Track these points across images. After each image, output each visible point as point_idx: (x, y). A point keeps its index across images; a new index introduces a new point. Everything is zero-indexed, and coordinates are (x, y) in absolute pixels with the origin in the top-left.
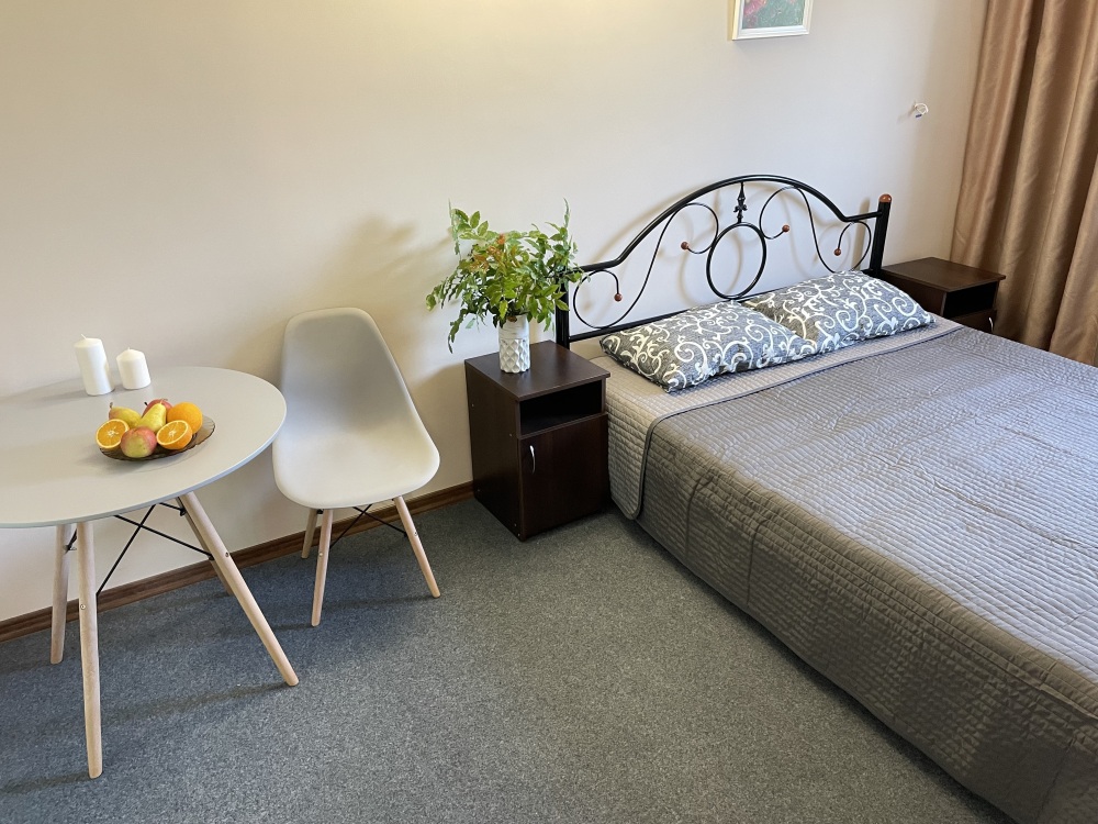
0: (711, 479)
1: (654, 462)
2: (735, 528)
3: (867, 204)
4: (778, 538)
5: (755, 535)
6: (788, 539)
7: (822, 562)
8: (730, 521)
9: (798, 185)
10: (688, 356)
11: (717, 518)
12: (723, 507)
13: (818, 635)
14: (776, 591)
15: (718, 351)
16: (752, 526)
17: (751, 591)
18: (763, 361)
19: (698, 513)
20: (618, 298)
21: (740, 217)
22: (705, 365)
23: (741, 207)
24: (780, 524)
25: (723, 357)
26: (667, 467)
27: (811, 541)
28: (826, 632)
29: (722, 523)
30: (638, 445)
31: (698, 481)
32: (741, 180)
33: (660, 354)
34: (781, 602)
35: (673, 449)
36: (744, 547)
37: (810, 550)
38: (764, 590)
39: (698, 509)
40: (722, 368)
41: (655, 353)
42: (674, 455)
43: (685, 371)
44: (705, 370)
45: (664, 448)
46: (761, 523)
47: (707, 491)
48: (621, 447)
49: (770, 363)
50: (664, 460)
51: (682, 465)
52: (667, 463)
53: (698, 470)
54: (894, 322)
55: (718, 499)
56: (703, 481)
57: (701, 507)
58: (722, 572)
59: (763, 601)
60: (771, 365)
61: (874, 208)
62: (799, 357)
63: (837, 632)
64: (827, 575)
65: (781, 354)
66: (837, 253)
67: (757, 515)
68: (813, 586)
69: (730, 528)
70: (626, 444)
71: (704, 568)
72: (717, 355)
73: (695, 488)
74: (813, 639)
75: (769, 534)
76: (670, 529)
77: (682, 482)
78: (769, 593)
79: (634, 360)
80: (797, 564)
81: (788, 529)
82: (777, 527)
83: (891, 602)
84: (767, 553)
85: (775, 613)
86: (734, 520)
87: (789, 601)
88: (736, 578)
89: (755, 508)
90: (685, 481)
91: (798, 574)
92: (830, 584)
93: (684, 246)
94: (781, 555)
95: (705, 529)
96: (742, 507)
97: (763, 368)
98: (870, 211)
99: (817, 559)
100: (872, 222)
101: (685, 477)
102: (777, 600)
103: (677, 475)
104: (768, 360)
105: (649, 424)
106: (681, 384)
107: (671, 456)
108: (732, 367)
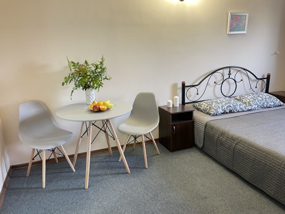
0: (222, 134)
1: (207, 131)
2: (229, 146)
3: (264, 76)
4: (241, 148)
5: (234, 147)
6: (243, 148)
7: (253, 152)
8: (228, 145)
9: (245, 69)
10: (216, 107)
11: (224, 145)
12: (226, 141)
13: (253, 174)
14: (241, 163)
15: (224, 106)
16: (234, 145)
17: (234, 164)
18: (236, 110)
19: (219, 144)
20: (198, 94)
21: (229, 76)
22: (221, 110)
23: (230, 74)
24: (241, 144)
25: (225, 108)
26: (210, 132)
27: (250, 147)
28: (255, 172)
29: (225, 145)
30: (203, 128)
32: (230, 67)
33: (209, 106)
34: (242, 166)
36: (232, 151)
37: (250, 150)
38: (237, 163)
39: (219, 143)
40: (225, 111)
41: (207, 107)
42: (212, 129)
43: (215, 110)
44: (220, 111)
45: (210, 128)
46: (236, 144)
47: (221, 138)
48: (198, 129)
49: (238, 111)
52: (210, 131)
53: (219, 132)
54: (272, 104)
55: (224, 139)
56: (220, 135)
57: (220, 142)
58: (225, 159)
59: (237, 166)
60: (238, 112)
61: (266, 77)
62: (246, 110)
63: (258, 172)
64: (255, 156)
65: (241, 109)
66: (256, 87)
67: (235, 142)
68: (251, 159)
69: (228, 147)
70: (199, 128)
71: (221, 159)
72: (224, 107)
73: (218, 137)
74: (251, 175)
75: (238, 147)
76: (211, 150)
77: (215, 136)
78: (239, 164)
79: (202, 109)
80: (246, 154)
81: (244, 145)
82: (240, 145)
83: (273, 161)
84: (238, 152)
85: (241, 169)
87: (244, 165)
88: (229, 161)
89: (234, 140)
91: (246, 157)
92: (255, 158)
93: (215, 83)
94: (242, 152)
95: (221, 148)
96: (231, 140)
97: (236, 112)
98: (265, 77)
99: (252, 152)
100: (265, 80)
101: (215, 134)
102: (241, 165)
103: (213, 134)
104: (238, 110)
105: (206, 122)
106: (214, 114)
108: (228, 111)
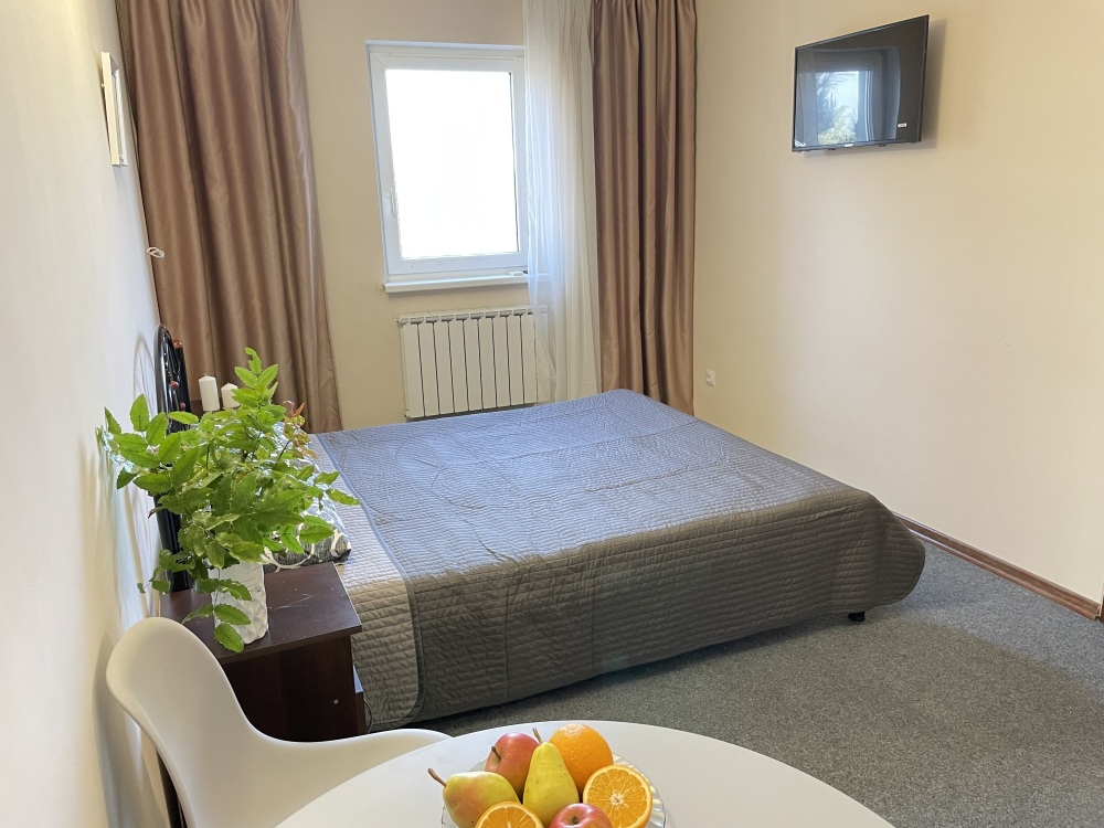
0: (520, 581)
2: (570, 603)
5: (593, 591)
8: (562, 601)
11: (543, 613)
12: (548, 595)
13: (672, 624)
14: (623, 624)
16: (587, 585)
17: (596, 649)
19: (516, 627)
26: (456, 614)
28: (679, 614)
30: (403, 621)
31: (507, 595)
34: (630, 630)
35: (455, 589)
36: (585, 612)
38: (611, 635)
39: (518, 622)
42: (460, 593)
45: (442, 596)
46: (595, 576)
47: (522, 596)
50: (448, 610)
51: (479, 595)
52: (453, 608)
53: (499, 585)
55: (537, 593)
56: (513, 590)
57: (520, 617)
58: (560, 662)
59: (612, 646)
68: (660, 586)
69: (563, 609)
70: (379, 636)
73: (506, 604)
76: (475, 681)
77: (487, 612)
78: (617, 633)
80: (641, 582)
84: (610, 597)
85: (627, 646)
86: (567, 596)
87: (640, 620)
88: (578, 653)
90: (491, 607)
91: (643, 589)
94: (625, 586)
95: (528, 637)
101: (489, 603)
102: (627, 631)
105: (406, 588)
107: (456, 598)
